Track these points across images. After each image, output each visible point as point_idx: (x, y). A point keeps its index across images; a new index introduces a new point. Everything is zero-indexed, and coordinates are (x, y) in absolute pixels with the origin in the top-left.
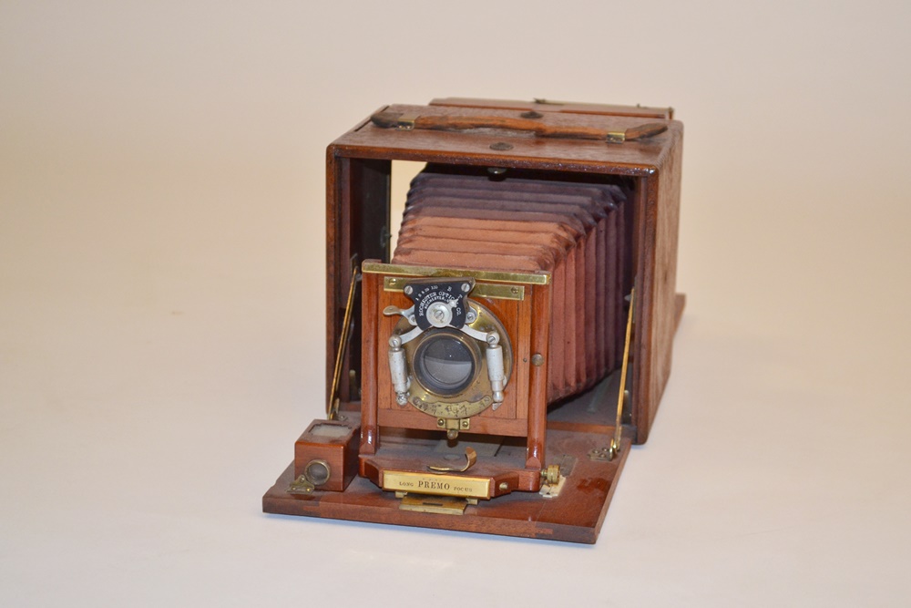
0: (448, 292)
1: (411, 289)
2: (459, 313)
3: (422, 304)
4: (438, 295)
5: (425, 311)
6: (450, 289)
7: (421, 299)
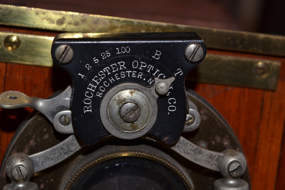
0: (153, 62)
1: (71, 52)
2: (172, 109)
3: (91, 87)
4: (129, 67)
5: (97, 102)
6: (157, 55)
7: (90, 75)
